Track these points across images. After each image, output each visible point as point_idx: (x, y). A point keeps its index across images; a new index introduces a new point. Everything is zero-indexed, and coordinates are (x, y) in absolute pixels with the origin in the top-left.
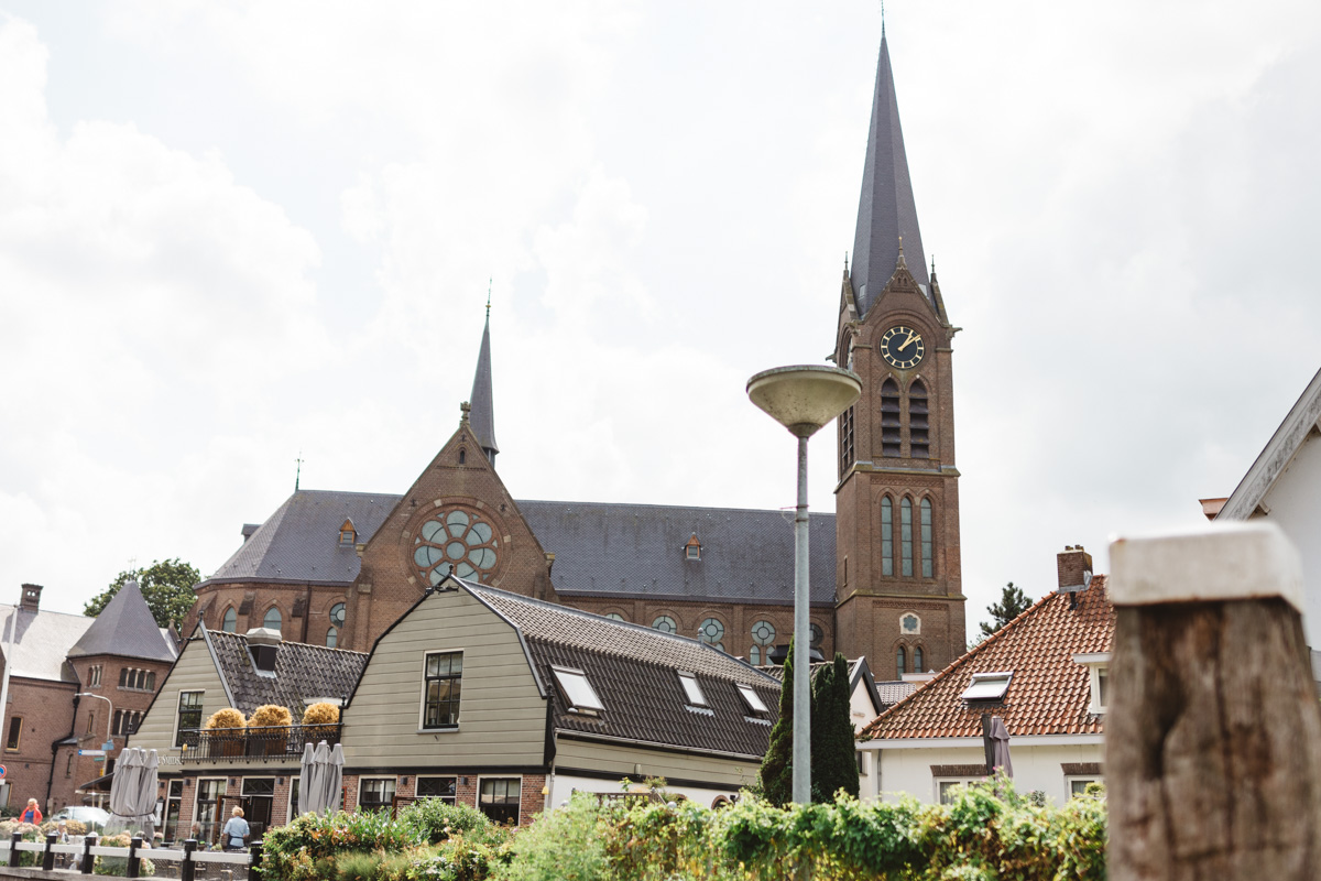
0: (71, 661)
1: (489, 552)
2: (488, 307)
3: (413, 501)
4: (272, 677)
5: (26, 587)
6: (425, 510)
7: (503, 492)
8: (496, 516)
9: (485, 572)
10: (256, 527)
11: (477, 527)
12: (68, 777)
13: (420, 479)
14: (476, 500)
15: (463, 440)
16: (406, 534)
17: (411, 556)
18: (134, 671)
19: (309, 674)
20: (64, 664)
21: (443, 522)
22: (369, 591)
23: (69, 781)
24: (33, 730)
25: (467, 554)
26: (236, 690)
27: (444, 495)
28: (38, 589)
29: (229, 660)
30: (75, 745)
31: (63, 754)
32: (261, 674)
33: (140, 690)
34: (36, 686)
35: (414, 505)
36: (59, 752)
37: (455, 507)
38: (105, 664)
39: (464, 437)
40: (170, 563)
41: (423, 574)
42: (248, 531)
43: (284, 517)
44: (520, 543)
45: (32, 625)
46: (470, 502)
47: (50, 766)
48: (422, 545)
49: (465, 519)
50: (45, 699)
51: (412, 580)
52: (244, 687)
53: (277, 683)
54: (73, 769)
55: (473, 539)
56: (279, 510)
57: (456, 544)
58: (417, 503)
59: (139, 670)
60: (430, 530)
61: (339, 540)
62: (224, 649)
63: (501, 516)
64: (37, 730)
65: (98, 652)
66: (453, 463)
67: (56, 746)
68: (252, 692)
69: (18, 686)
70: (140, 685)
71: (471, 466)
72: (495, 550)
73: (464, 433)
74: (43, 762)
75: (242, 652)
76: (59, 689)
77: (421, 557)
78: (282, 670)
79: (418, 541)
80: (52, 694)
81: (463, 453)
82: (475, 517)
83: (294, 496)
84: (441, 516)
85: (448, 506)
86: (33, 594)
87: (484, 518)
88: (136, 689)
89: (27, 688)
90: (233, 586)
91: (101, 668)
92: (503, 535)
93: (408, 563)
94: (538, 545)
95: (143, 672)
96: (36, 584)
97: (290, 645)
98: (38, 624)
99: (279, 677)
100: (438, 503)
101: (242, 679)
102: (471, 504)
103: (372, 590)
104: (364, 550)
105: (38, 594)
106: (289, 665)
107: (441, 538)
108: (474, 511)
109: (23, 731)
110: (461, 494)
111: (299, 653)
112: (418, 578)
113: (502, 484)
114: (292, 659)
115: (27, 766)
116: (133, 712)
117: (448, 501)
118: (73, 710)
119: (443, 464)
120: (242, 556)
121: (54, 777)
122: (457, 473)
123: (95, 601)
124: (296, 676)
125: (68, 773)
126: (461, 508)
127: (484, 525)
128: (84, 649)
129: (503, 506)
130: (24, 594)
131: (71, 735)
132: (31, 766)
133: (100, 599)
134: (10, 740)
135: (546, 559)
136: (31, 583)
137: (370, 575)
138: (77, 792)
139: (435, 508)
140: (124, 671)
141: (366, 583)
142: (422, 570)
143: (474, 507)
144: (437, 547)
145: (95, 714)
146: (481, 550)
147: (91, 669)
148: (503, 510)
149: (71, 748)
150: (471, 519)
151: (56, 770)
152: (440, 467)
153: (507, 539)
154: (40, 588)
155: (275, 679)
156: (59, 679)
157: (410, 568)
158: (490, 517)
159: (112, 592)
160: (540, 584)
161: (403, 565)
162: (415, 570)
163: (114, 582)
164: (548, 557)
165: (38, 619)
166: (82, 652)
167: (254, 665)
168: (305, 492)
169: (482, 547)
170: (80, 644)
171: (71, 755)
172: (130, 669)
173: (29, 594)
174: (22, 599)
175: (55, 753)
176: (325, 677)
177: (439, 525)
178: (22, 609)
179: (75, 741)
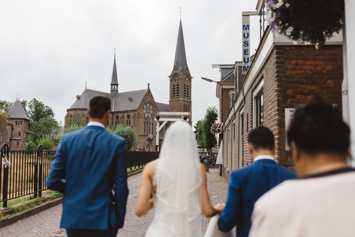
11: (150, 106)
15: (149, 90)
16: (143, 107)
21: (146, 105)
27: (147, 100)
51: (144, 115)
55: (150, 109)
63: (154, 105)
72: (153, 111)
81: (149, 93)
102: (150, 102)
107: (146, 108)
118: (12, 131)
119: (147, 95)
131: (12, 137)
153: (155, 109)
161: (142, 113)
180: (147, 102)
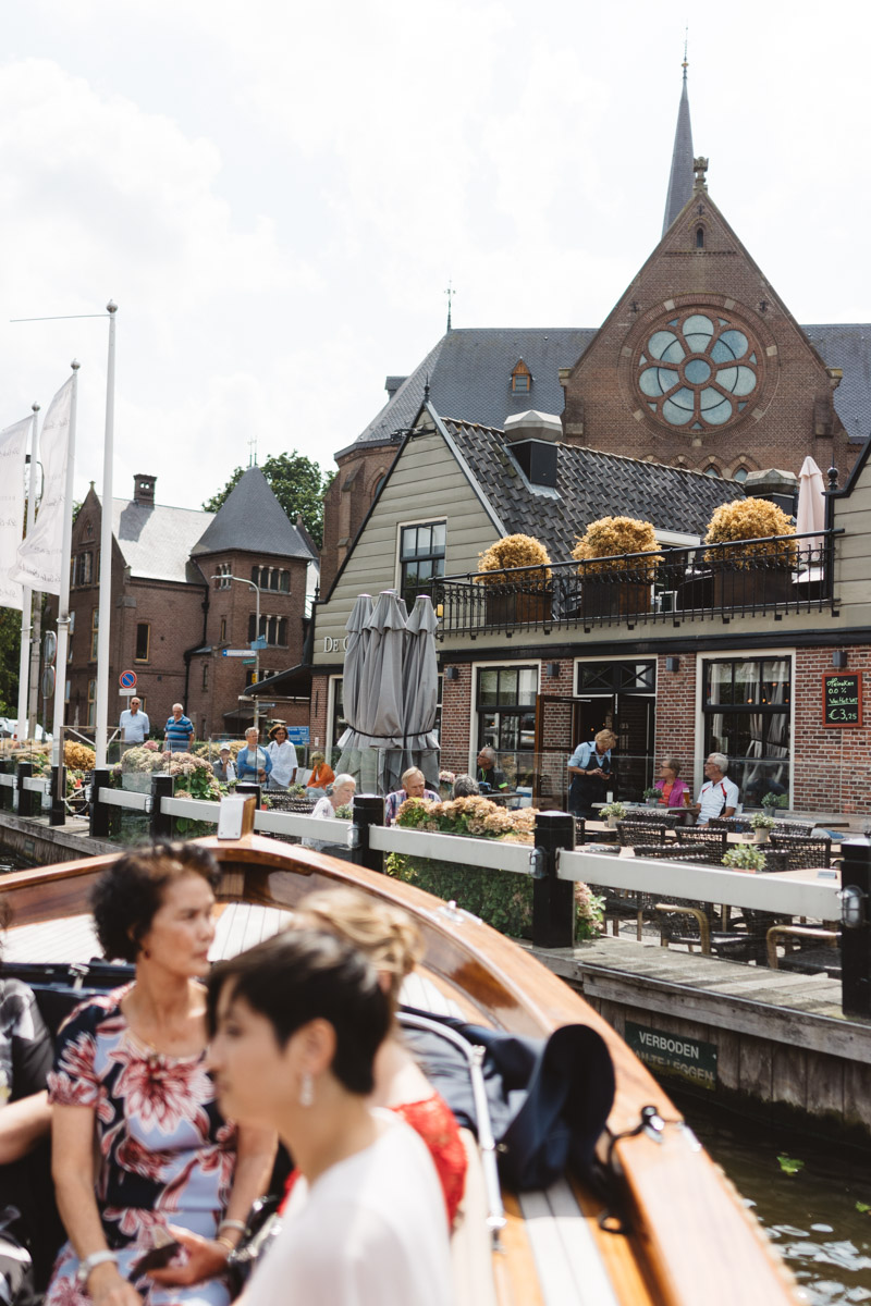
0: (196, 561)
1: (744, 372)
2: (685, 65)
3: (634, 304)
4: (554, 498)
5: (139, 478)
6: (651, 316)
7: (763, 283)
8: (753, 319)
9: (741, 400)
10: (402, 380)
11: (726, 337)
12: (204, 691)
13: (641, 272)
14: (724, 297)
15: (701, 213)
16: (627, 351)
17: (634, 384)
18: (266, 569)
19: (607, 495)
20: (188, 564)
21: (677, 332)
22: (581, 432)
23: (206, 695)
24: (162, 639)
25: (713, 376)
26: (505, 515)
27: (678, 293)
28: (151, 480)
29: (483, 466)
30: (209, 654)
31: (197, 666)
32: (537, 491)
33: (275, 591)
34: (160, 588)
35: (635, 310)
36: (193, 662)
37: (694, 310)
38: (233, 561)
39: (701, 208)
40: (287, 457)
41: (653, 407)
42: (393, 385)
43: (438, 364)
44: (790, 355)
45: (149, 521)
46: (715, 301)
47: (183, 679)
48: (649, 366)
49: (708, 326)
50: (171, 603)
51: (638, 415)
52: (515, 511)
53: (564, 507)
54: (209, 681)
55: (721, 354)
56: (430, 356)
57: (698, 362)
58: (640, 306)
59: (271, 568)
60: (661, 343)
61: (511, 387)
62: (472, 448)
63: (762, 319)
64: (167, 638)
65: (225, 548)
66: (688, 247)
67: (189, 656)
68: (530, 520)
69: (140, 589)
70: (274, 586)
71: (715, 249)
72: (754, 369)
73: (701, 202)
74: (176, 674)
75: (499, 454)
76: (186, 591)
77: (648, 384)
78: (566, 487)
79: (643, 360)
80: (179, 597)
81: (700, 233)
82: (723, 323)
83: (446, 337)
84: (674, 324)
85: (686, 308)
86: (147, 487)
87: (736, 323)
88: (270, 591)
89: (151, 590)
90: (383, 450)
91: (229, 566)
92: (764, 346)
93: (631, 391)
94: (817, 357)
95: (276, 571)
96: (149, 474)
97: (569, 449)
98: (154, 522)
99: (565, 497)
100: (669, 305)
101: (510, 498)
102: (718, 304)
103: (584, 431)
104: (569, 377)
105: (152, 486)
106: (575, 480)
107: (677, 354)
108: (721, 314)
109: (153, 640)
110: (701, 290)
111: (585, 462)
112: (646, 411)
113: (760, 272)
114: (576, 471)
115: (159, 679)
116: (269, 617)
117: (684, 301)
118: (202, 616)
119: (674, 250)
120: (388, 414)
121: (189, 690)
122: (695, 260)
123: (214, 502)
124: (589, 499)
125: (204, 686)
126: (702, 310)
127: (737, 333)
128: (208, 546)
129: (764, 304)
130: (137, 486)
131: (203, 644)
132: (164, 678)
133: (217, 499)
134: (138, 650)
135: (829, 376)
136: (143, 473)
137: (581, 411)
138: (240, 698)
139: (666, 312)
140: (255, 569)
141: (576, 422)
142: (651, 400)
143: (721, 309)
144: (671, 367)
145: (228, 619)
146: (734, 369)
147: (218, 568)
148: (763, 309)
149: (205, 658)
150: (716, 326)
151: (191, 684)
152: (670, 254)
153: (771, 351)
154: (154, 479)
155: (559, 500)
156: (184, 581)
157: (635, 399)
158: (745, 320)
159: (229, 491)
160: (822, 413)
161: (624, 395)
162: (641, 401)
163: (230, 480)
164: (833, 374)
165: (154, 514)
166: (205, 549)
167: (524, 477)
168: (460, 332)
169: (736, 364)
170: (203, 540)
171: (206, 666)
172: (261, 567)
173: (142, 486)
174: (135, 492)
175: (188, 664)
176: (633, 501)
177: (673, 338)
178: (136, 503)
179: (209, 650)
180: (679, 308)
